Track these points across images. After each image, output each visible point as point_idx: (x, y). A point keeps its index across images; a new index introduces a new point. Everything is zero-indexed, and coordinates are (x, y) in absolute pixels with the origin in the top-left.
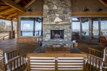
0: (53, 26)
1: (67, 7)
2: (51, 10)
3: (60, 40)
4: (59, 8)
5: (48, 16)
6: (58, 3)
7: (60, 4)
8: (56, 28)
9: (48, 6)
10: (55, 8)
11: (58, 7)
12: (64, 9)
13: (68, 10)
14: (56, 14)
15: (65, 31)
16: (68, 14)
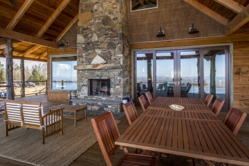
0: (91, 71)
1: (114, 34)
2: (88, 44)
3: (103, 99)
4: (101, 39)
5: (84, 54)
6: (100, 30)
7: (102, 31)
8: (97, 75)
9: (84, 36)
10: (95, 38)
11: (99, 36)
12: (109, 38)
13: (117, 40)
14: (96, 50)
15: (112, 80)
16: (117, 49)
